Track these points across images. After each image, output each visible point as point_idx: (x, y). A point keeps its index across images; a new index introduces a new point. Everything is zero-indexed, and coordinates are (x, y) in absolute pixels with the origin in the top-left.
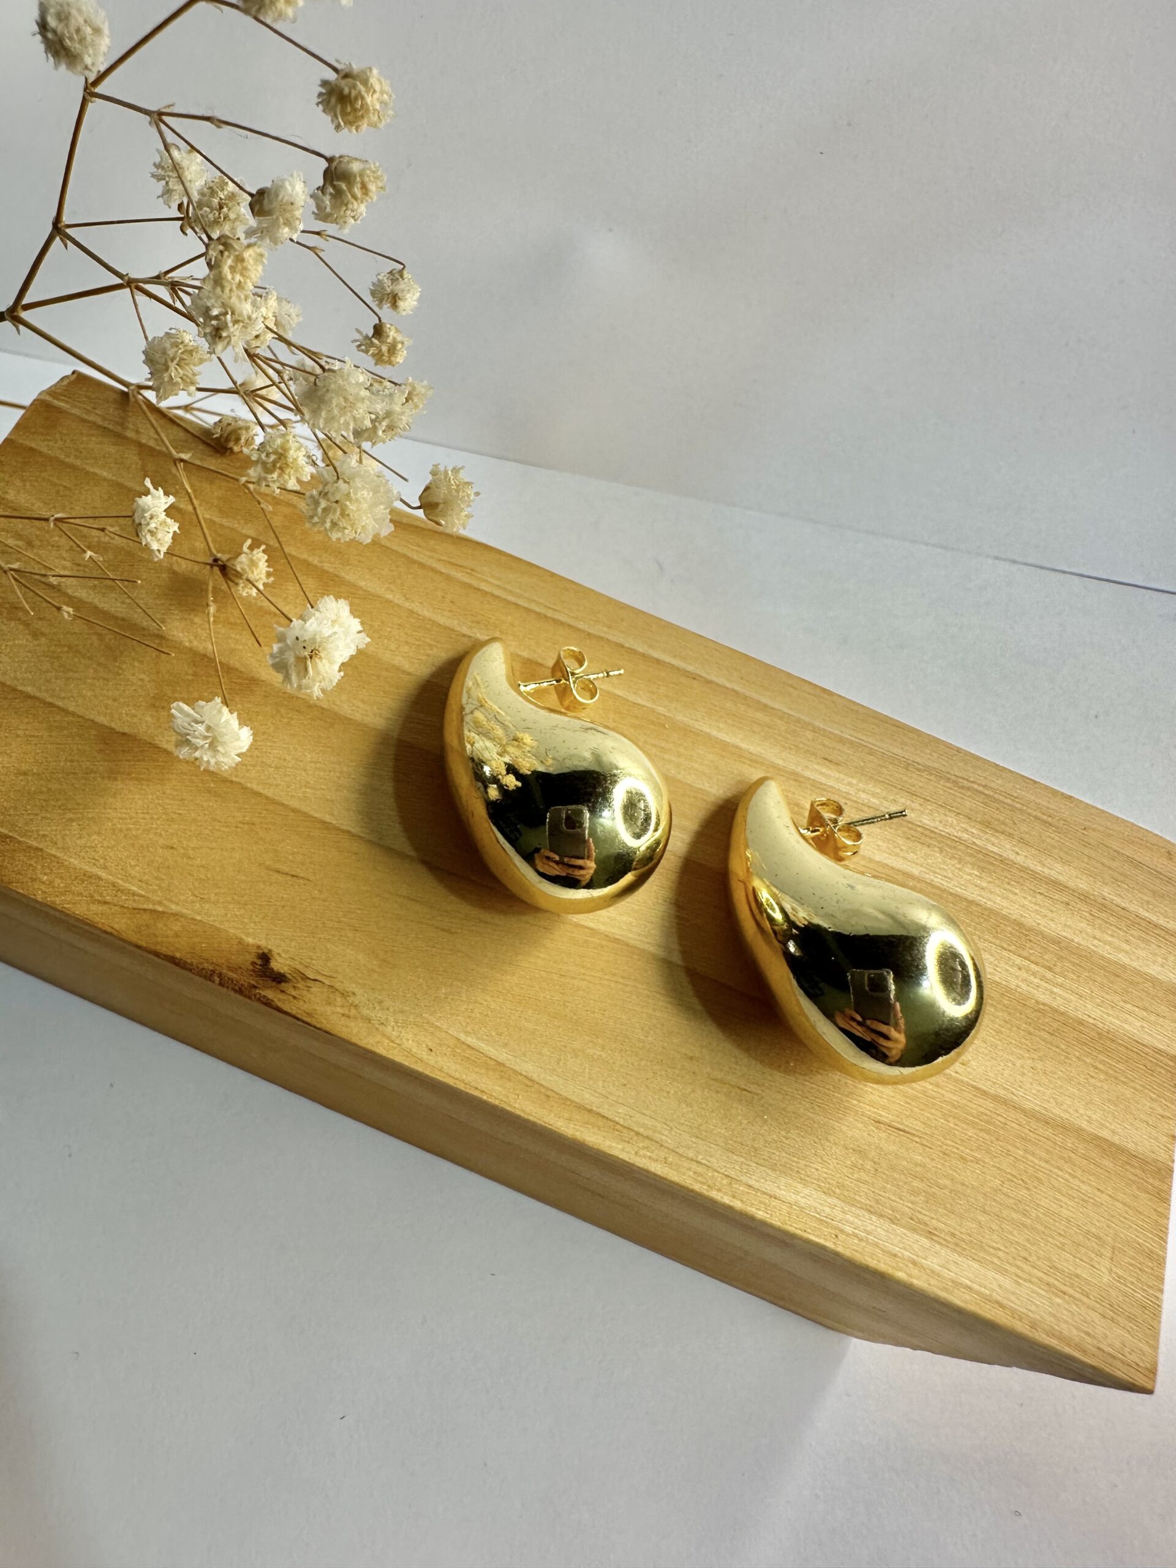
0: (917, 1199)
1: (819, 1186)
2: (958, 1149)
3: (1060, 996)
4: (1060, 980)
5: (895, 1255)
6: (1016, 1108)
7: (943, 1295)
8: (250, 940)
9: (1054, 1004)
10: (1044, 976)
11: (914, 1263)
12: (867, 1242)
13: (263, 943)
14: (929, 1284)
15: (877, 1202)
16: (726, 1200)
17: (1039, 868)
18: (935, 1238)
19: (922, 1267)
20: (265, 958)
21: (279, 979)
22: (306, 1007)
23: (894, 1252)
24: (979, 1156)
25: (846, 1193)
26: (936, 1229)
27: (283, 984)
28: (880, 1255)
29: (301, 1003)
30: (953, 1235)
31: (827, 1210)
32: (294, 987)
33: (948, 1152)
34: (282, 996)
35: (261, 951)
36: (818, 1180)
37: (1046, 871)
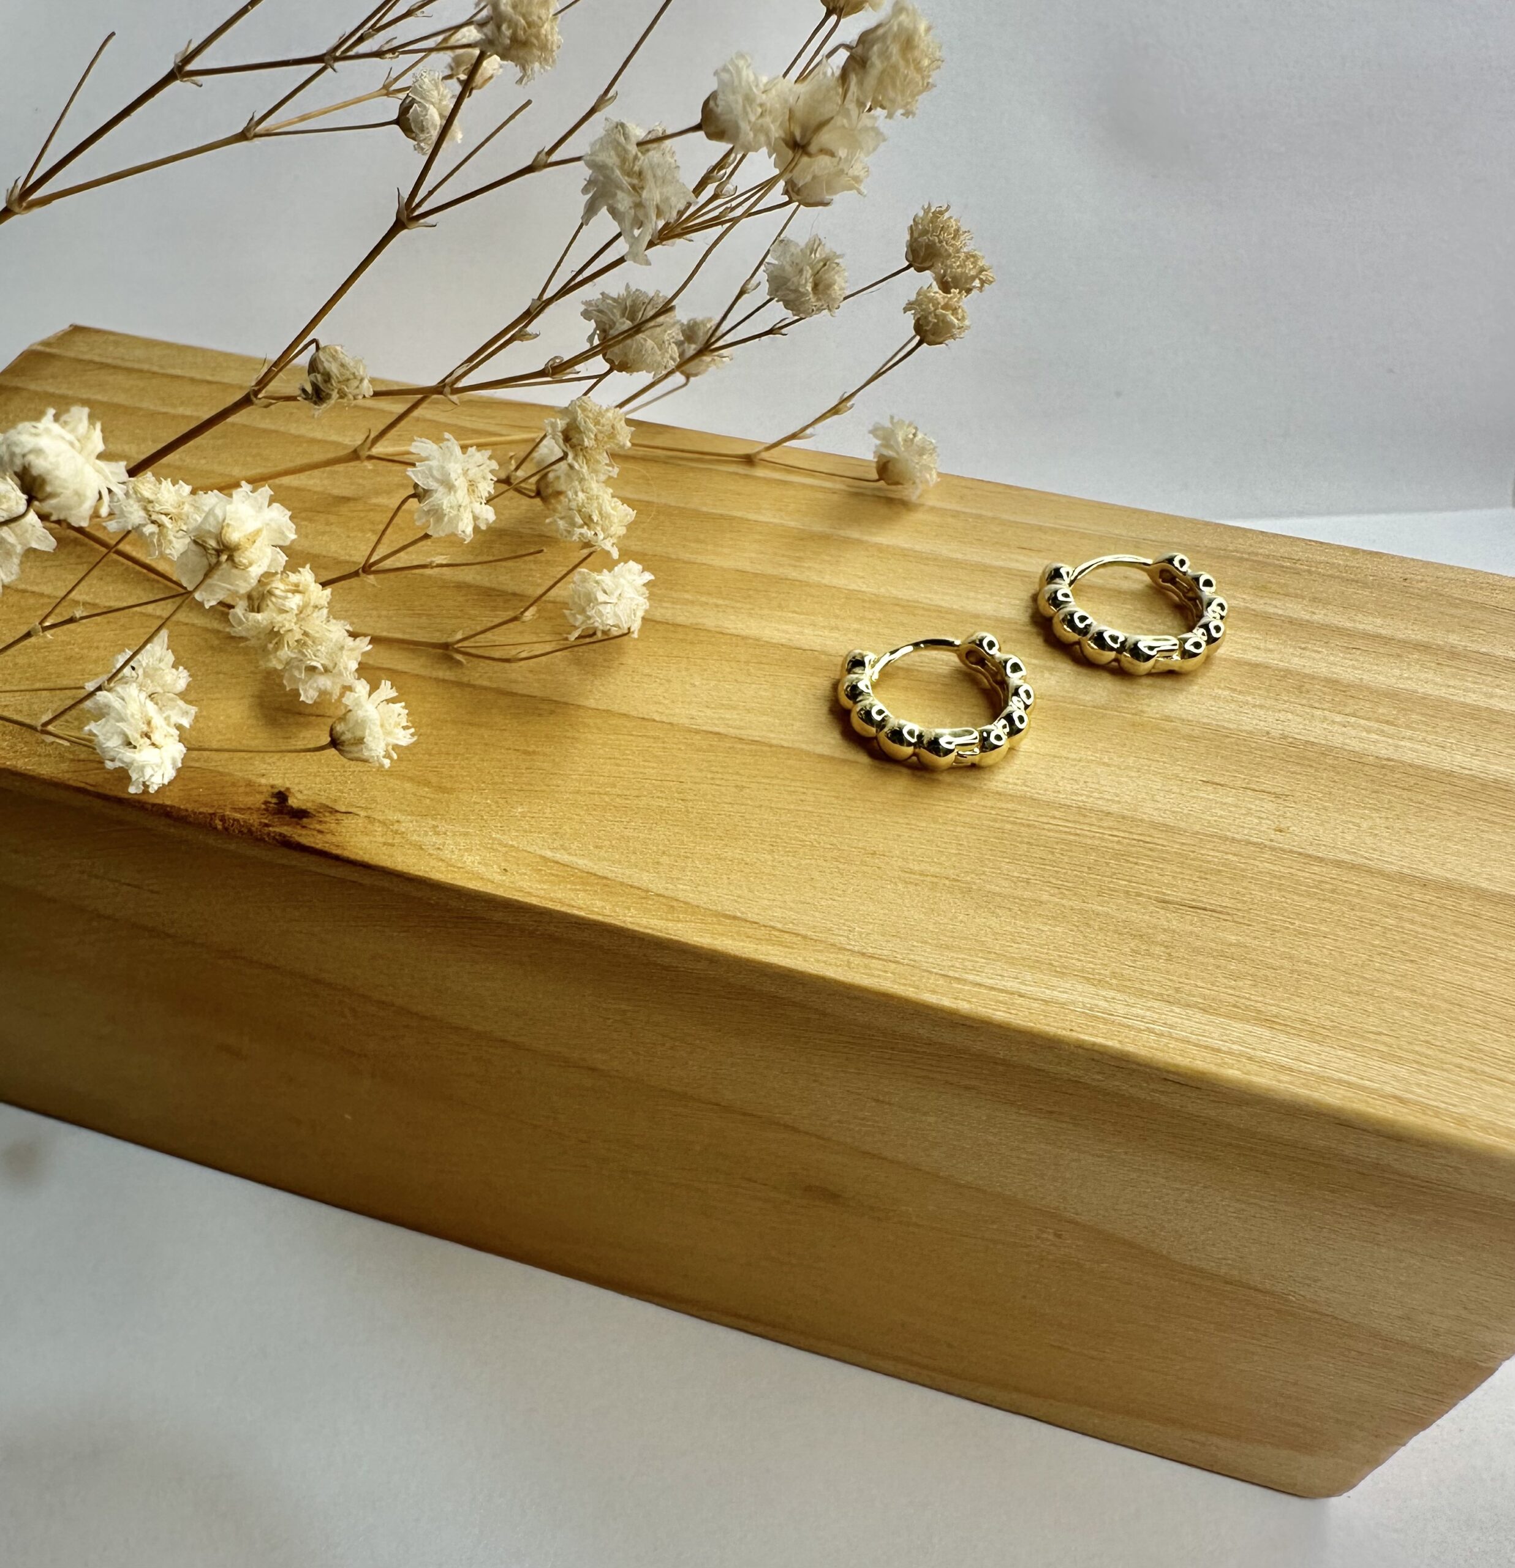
0: (1241, 984)
1: (1088, 979)
2: (1293, 924)
3: (1411, 749)
4: (1409, 733)
5: (1219, 1050)
6: (1370, 871)
7: (1303, 1092)
8: (263, 780)
9: (1404, 759)
10: (1383, 731)
11: (1250, 1059)
12: (1171, 1037)
13: (277, 781)
14: (1279, 1081)
15: (1177, 990)
16: (947, 1002)
17: (1349, 625)
18: (1277, 1027)
19: (1262, 1063)
20: (281, 796)
21: (299, 815)
23: (1216, 1046)
24: (1327, 930)
25: (1128, 984)
26: (1276, 1017)
27: (304, 820)
28: (1194, 1051)
30: (1304, 1021)
31: (1103, 1004)
32: (318, 821)
33: (1278, 928)
35: (275, 790)
36: (1082, 971)
37: (1361, 627)
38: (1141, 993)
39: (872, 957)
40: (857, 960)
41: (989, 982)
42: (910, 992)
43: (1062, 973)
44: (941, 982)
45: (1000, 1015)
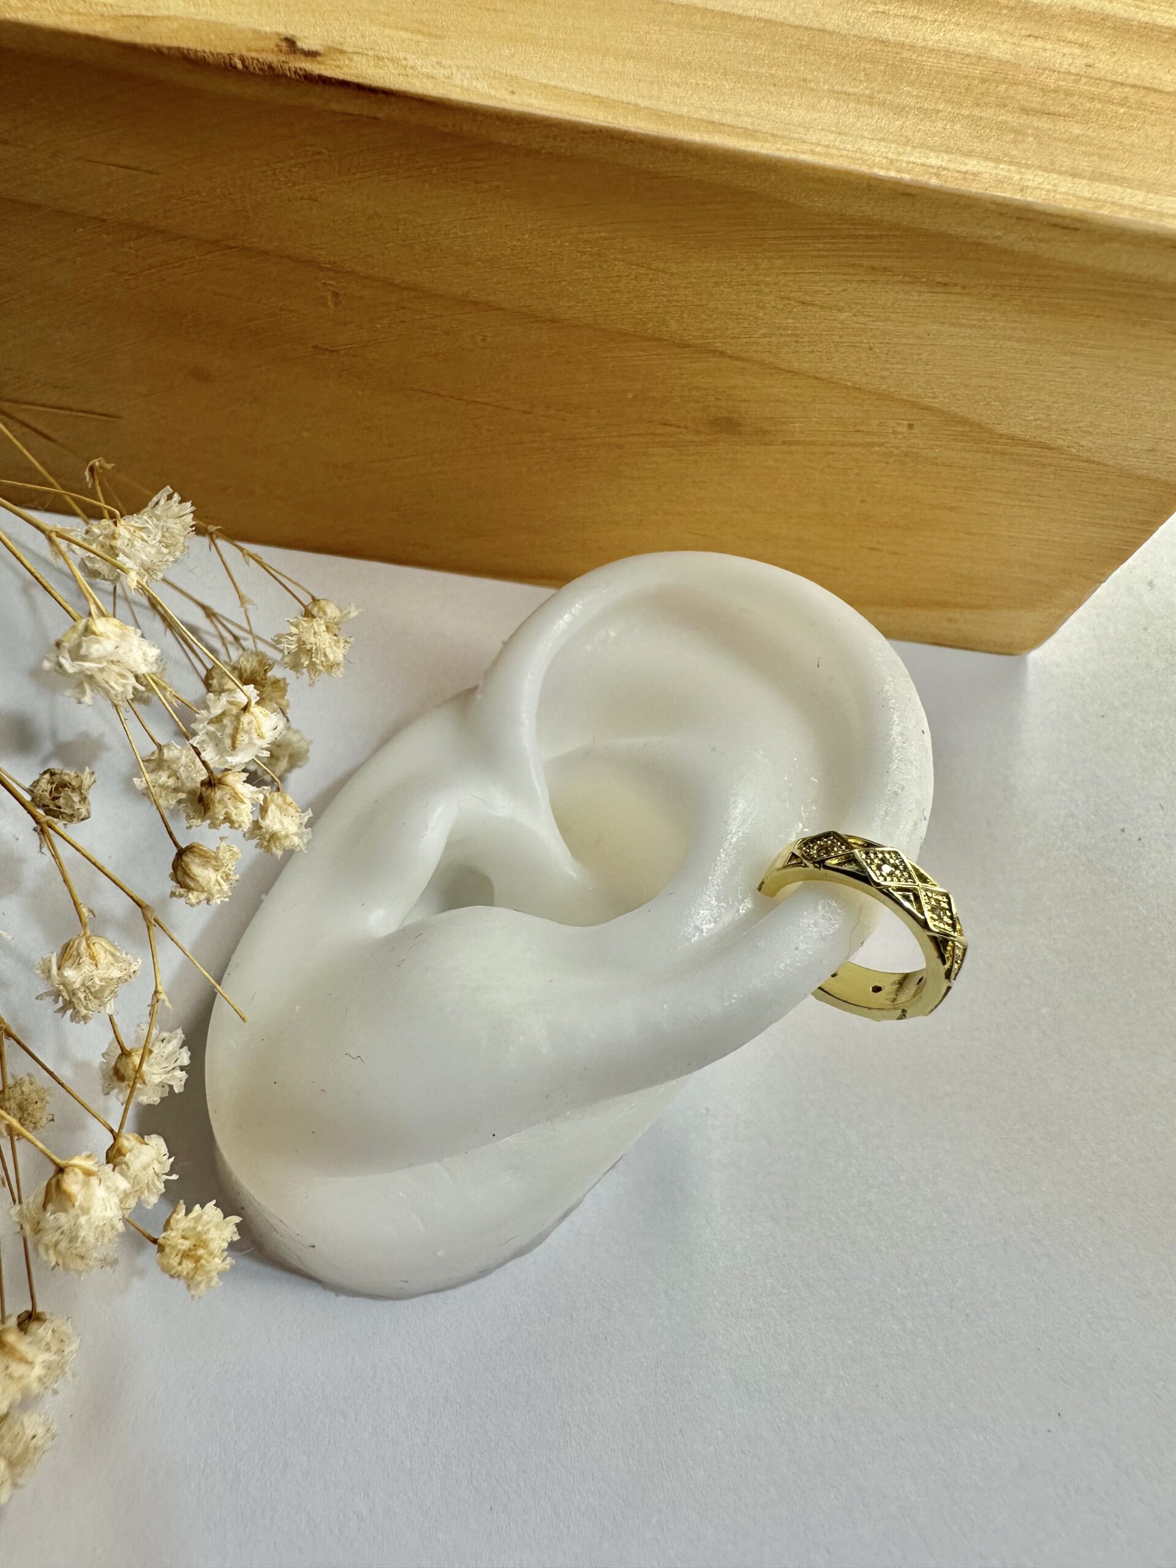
1: (987, 158)
8: (268, 29)
13: (282, 30)
16: (893, 174)
20: (291, 42)
21: (312, 54)
22: (353, 72)
27: (319, 58)
29: (346, 70)
32: (334, 60)
34: (322, 67)
35: (283, 37)
38: (1027, 166)
39: (828, 146)
40: (819, 149)
41: (919, 161)
42: (865, 169)
43: (969, 154)
44: (884, 161)
45: (934, 182)
